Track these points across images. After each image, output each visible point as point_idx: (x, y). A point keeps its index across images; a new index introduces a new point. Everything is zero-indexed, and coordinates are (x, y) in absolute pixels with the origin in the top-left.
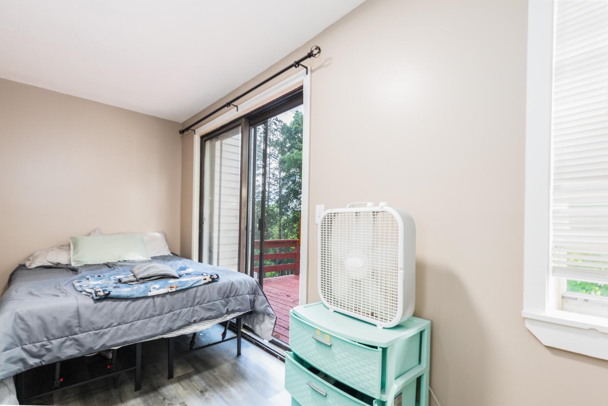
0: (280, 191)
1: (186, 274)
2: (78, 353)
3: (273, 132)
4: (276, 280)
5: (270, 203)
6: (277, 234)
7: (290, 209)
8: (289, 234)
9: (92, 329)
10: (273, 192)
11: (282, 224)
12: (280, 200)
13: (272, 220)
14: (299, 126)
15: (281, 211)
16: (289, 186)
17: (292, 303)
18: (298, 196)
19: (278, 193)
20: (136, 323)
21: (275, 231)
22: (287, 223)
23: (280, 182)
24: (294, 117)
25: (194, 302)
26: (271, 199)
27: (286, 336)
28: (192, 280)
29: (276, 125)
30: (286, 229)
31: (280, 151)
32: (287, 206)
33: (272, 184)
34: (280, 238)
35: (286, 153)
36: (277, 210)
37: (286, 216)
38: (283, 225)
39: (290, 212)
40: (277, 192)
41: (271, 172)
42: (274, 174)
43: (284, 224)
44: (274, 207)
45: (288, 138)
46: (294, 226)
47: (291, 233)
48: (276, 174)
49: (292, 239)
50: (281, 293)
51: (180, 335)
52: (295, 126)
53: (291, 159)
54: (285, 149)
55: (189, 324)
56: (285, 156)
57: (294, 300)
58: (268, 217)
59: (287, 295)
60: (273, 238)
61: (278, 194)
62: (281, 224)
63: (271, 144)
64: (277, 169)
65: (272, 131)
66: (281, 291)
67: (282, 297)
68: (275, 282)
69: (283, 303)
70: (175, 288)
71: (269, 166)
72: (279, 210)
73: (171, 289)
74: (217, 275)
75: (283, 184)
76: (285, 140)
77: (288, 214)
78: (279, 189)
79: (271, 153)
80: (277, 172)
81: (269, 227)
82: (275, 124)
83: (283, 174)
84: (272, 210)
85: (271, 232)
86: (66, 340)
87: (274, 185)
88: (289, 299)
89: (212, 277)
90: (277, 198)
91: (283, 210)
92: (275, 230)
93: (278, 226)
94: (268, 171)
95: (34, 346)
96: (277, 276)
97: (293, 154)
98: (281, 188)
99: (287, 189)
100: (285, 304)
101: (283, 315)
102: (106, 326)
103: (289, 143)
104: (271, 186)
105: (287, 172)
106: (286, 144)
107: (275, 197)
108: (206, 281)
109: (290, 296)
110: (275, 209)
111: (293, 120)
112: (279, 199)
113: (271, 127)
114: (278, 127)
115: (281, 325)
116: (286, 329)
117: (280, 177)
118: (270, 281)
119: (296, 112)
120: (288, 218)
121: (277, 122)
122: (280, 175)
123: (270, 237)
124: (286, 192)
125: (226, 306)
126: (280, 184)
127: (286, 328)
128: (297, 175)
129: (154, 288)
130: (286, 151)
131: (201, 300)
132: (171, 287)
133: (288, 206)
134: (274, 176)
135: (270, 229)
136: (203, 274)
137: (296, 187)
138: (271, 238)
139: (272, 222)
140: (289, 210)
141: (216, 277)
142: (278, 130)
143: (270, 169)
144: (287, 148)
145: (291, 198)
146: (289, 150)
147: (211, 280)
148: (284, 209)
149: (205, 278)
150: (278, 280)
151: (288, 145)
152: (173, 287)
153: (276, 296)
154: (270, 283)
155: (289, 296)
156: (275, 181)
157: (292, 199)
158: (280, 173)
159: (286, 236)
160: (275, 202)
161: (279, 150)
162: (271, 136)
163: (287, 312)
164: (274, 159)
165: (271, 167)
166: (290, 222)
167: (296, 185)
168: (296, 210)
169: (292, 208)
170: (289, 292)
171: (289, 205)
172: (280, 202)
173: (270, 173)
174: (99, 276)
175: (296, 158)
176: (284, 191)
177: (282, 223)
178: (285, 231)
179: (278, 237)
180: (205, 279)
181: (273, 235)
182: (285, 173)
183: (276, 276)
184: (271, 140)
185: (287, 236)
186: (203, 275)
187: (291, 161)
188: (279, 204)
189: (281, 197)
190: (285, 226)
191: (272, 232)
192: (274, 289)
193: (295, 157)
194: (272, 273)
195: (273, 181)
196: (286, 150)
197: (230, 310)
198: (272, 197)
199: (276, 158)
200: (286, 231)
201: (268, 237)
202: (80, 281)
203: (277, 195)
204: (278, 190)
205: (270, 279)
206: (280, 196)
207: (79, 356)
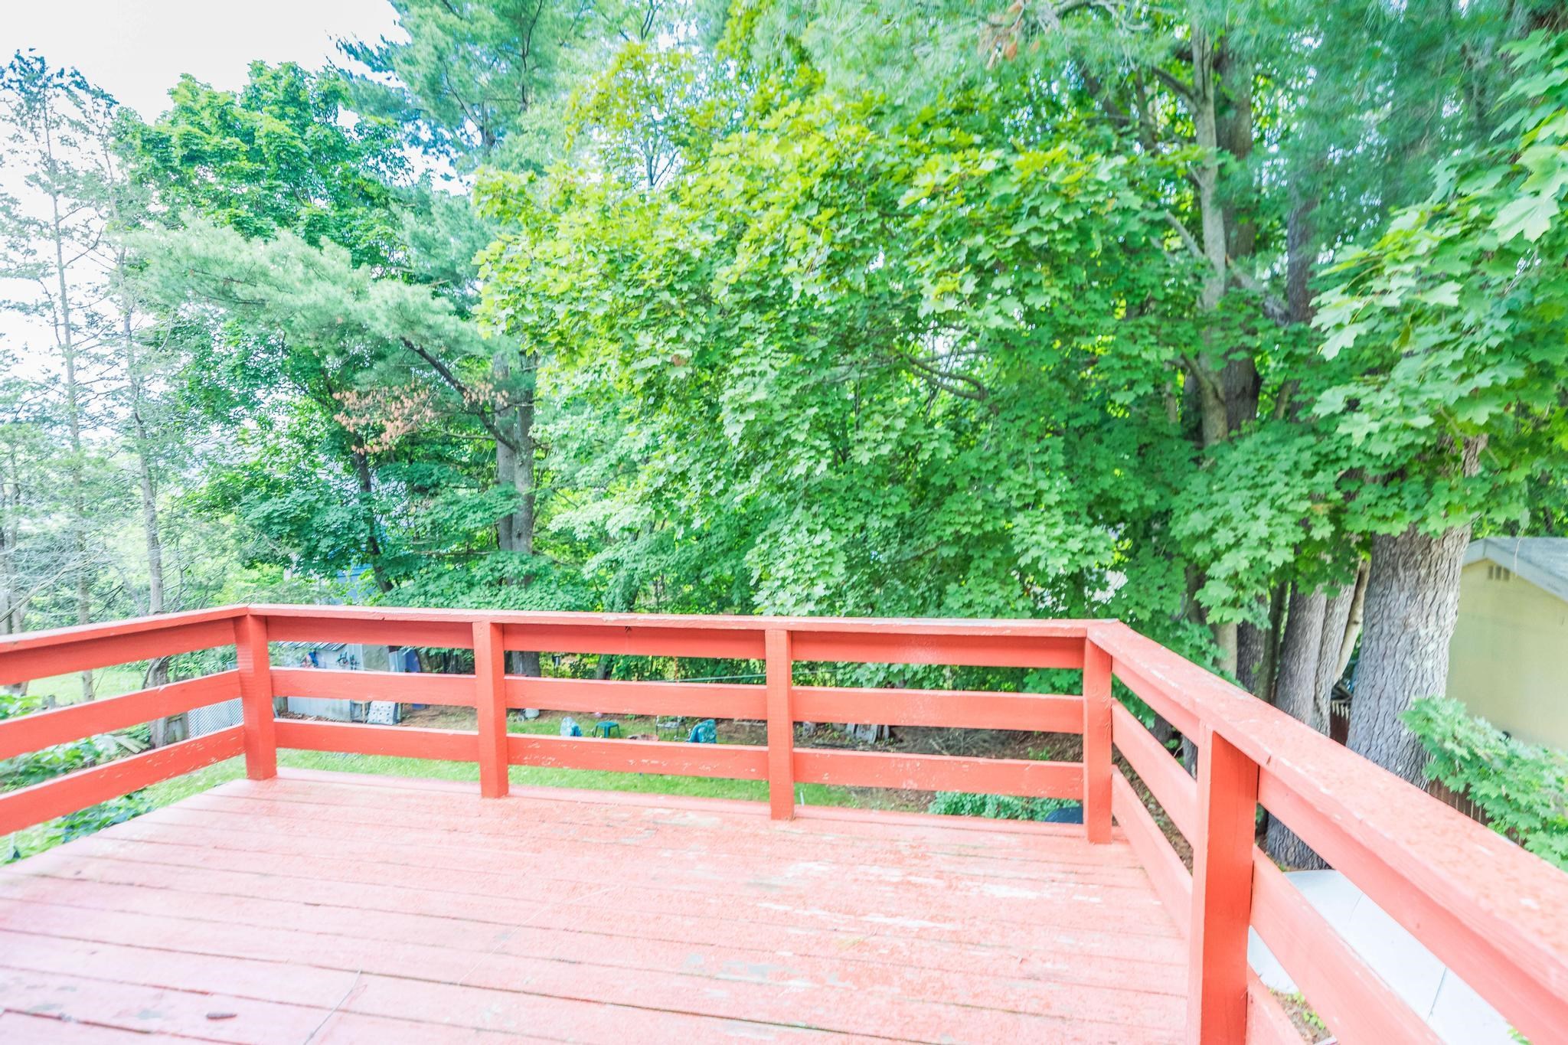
0: (137, 388)
5: (83, 435)
6: (138, 554)
7: (197, 460)
8: (197, 552)
11: (160, 516)
12: (141, 424)
13: (109, 502)
15: (152, 465)
16: (179, 372)
18: (227, 411)
19: (128, 394)
21: (129, 544)
22: (186, 512)
23: (132, 349)
26: (88, 417)
30: (183, 536)
31: (116, 221)
32: (178, 446)
33: (89, 356)
36: (128, 462)
37: (177, 485)
38: (169, 521)
39: (194, 471)
40: (119, 391)
41: (75, 303)
42: (91, 316)
43: (173, 517)
44: (108, 448)
45: (151, 176)
48: (103, 313)
52: (182, 131)
54: (142, 221)
61: (129, 399)
62: (155, 516)
64: (108, 295)
72: (138, 460)
75: (147, 361)
76: (137, 177)
77: (186, 479)
78: (128, 377)
80: (108, 310)
84: (104, 462)
87: (97, 358)
90: (124, 413)
91: (161, 463)
93: (144, 526)
97: (185, 233)
98: (138, 372)
99: (170, 380)
103: (162, 196)
104: (80, 361)
105: (165, 312)
106: (146, 199)
107: (114, 411)
110: (120, 460)
111: (170, 105)
112: (135, 417)
117: (128, 326)
119: (183, 81)
120: (186, 491)
122: (128, 321)
124: (167, 394)
126: (131, 357)
128: (215, 327)
133: (182, 448)
134: (94, 324)
139: (111, 509)
140: (191, 461)
143: (63, 289)
144: (151, 214)
145: (196, 417)
148: (165, 457)
151: (157, 206)
156: (103, 342)
157: (204, 423)
158: (125, 313)
160: (118, 431)
164: (83, 249)
166: (200, 508)
168: (225, 462)
169: (204, 455)
171: (188, 444)
172: (142, 431)
175: (203, 254)
177: (162, 512)
178: (181, 544)
179: (147, 567)
182: (152, 315)
187: (178, 261)
188: (134, 437)
189: (143, 412)
190: (177, 524)
195: (95, 341)
198: (95, 408)
199: (95, 249)
200: (184, 542)
203: (124, 401)
204: (127, 383)
206: (136, 407)
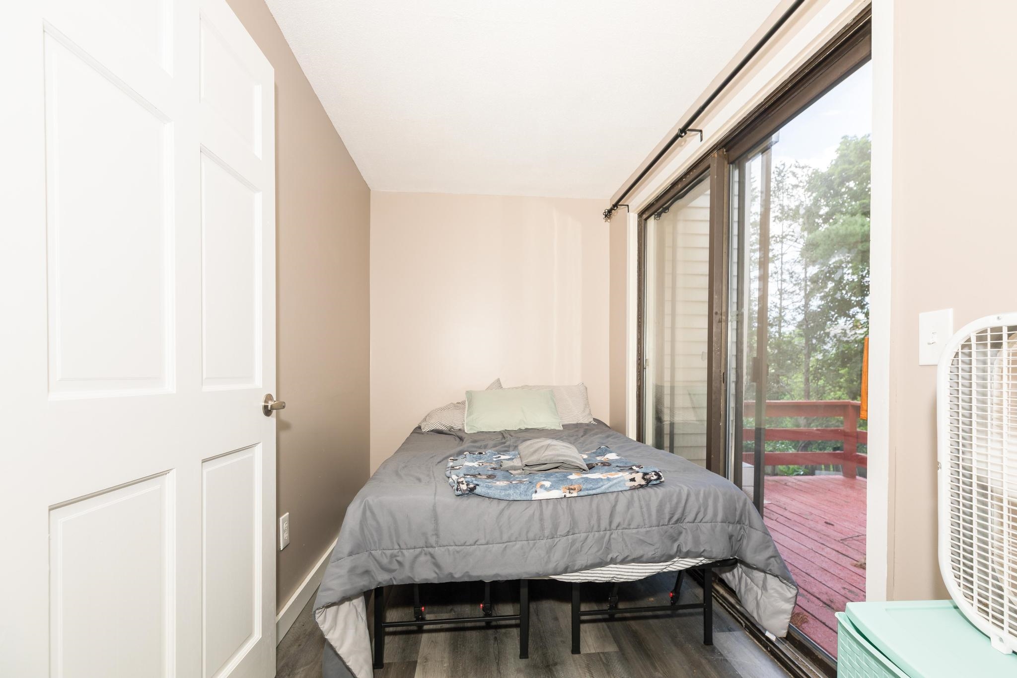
0: (806, 305)
1: (602, 463)
2: (435, 578)
3: (789, 190)
4: (798, 483)
5: (783, 330)
6: (800, 388)
7: (831, 339)
8: (827, 388)
9: (452, 544)
10: (791, 307)
11: (811, 369)
12: (807, 322)
13: (789, 362)
14: (851, 166)
15: (810, 342)
16: (827, 293)
17: (839, 541)
18: (849, 311)
19: (803, 308)
20: (513, 546)
21: (796, 383)
22: (823, 366)
23: (806, 285)
24: (838, 149)
25: (611, 523)
26: (785, 321)
27: (824, 623)
28: (609, 479)
29: (795, 176)
30: (821, 379)
31: (807, 226)
32: (822, 332)
33: (789, 292)
34: (808, 395)
35: (818, 225)
36: (799, 342)
37: (821, 353)
38: (815, 371)
39: (829, 345)
40: (799, 307)
41: (786, 269)
42: (791, 273)
43: (817, 369)
44: (792, 335)
45: (824, 196)
46: (840, 372)
47: (834, 387)
48: (796, 271)
49: (835, 399)
50: (811, 514)
51: (587, 581)
52: (840, 169)
53: (832, 236)
54: (817, 220)
55: (602, 564)
56: (817, 233)
57: (844, 537)
58: (780, 356)
59: (825, 520)
60: (792, 397)
61: (803, 310)
62: (809, 369)
63: (786, 215)
64: (799, 262)
65: (787, 190)
66: (811, 510)
67: (812, 524)
68: (797, 487)
69: (816, 538)
70: (576, 491)
71: (782, 258)
72: (804, 341)
73: (570, 492)
74: (657, 474)
75: (812, 291)
76: (816, 200)
77: (825, 349)
78: (804, 300)
79: (787, 233)
80: (799, 269)
81: (783, 376)
82: (794, 174)
83: (813, 270)
84: (790, 342)
85: (788, 385)
86: (420, 553)
87: (792, 293)
88: (830, 531)
89: (648, 477)
90: (800, 318)
91: (814, 341)
92: (795, 380)
93: (804, 373)
94: (780, 268)
95: (384, 553)
96: (802, 473)
97: (836, 225)
98: (808, 297)
99: (822, 298)
100: (821, 541)
101: (815, 566)
102: (471, 541)
103: (827, 205)
104: (785, 296)
105: (823, 264)
106: (819, 208)
107: (796, 317)
108: (636, 484)
109: (832, 523)
110: (796, 341)
111: (835, 156)
112: (805, 319)
113: (784, 184)
114: (799, 179)
115: (811, 591)
116: (825, 603)
117: (806, 276)
118: (786, 484)
119: (843, 140)
120: (824, 356)
121: (798, 171)
122: (806, 273)
123: (785, 395)
124: (820, 306)
125: (676, 540)
126: (806, 290)
127: (825, 600)
128: (846, 267)
129: (542, 486)
130: (818, 224)
131: (624, 520)
132: (569, 489)
133: (825, 333)
134: (792, 277)
135: (785, 379)
136: (633, 467)
137: (844, 292)
138: (788, 396)
139: (790, 365)
140: (828, 340)
141: (655, 477)
142: (801, 184)
143: (782, 264)
144: (821, 216)
145: (833, 316)
146: (826, 221)
147: (643, 482)
148: (816, 338)
149: (632, 476)
150: (804, 484)
151: (824, 210)
152: (574, 489)
153: (796, 518)
154: (784, 489)
155: (830, 524)
156: (795, 285)
157: (836, 319)
158: (805, 269)
159: (821, 393)
160: (796, 327)
161: (804, 224)
162: (785, 199)
163: (826, 562)
164: (792, 243)
165: (784, 260)
166: (830, 365)
167: (844, 289)
168: (845, 339)
169: (835, 336)
170: (829, 516)
171: (827, 330)
172: (807, 326)
173: (784, 271)
174: (480, 453)
175: (844, 232)
176: (816, 303)
177: (812, 367)
178: (819, 383)
179: (803, 393)
180: (633, 480)
181: (792, 390)
182: (817, 266)
183: (798, 475)
184: (786, 208)
185: (824, 393)
186: (631, 469)
187: (832, 240)
188: (803, 329)
189: (809, 317)
190: (819, 373)
191: (790, 385)
192: (793, 503)
193: (842, 231)
194: (789, 468)
195: (792, 285)
196: (820, 221)
197: (684, 550)
198: (788, 317)
199: (796, 241)
200: (821, 382)
201: (780, 394)
202: (457, 458)
203: (800, 311)
205: (785, 480)
206: (806, 314)
207: (436, 582)
